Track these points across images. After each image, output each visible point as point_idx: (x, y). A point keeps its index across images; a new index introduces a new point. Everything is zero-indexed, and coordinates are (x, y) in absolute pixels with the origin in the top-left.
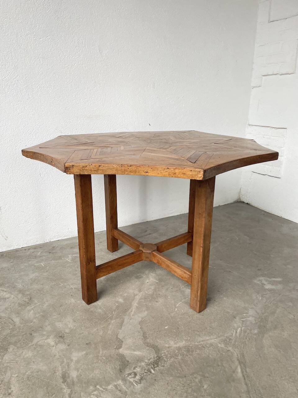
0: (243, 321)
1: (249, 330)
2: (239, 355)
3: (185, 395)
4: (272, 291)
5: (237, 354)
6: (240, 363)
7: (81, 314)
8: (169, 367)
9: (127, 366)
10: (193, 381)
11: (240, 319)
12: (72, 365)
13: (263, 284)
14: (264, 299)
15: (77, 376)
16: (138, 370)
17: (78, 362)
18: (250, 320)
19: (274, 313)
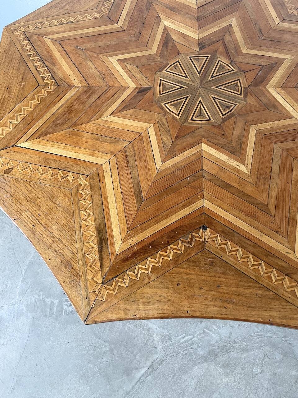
0: (204, 332)
1: (198, 346)
2: (158, 359)
3: (84, 352)
5: (159, 357)
6: (151, 366)
10: (102, 347)
11: (205, 328)
18: (212, 337)
19: (247, 351)
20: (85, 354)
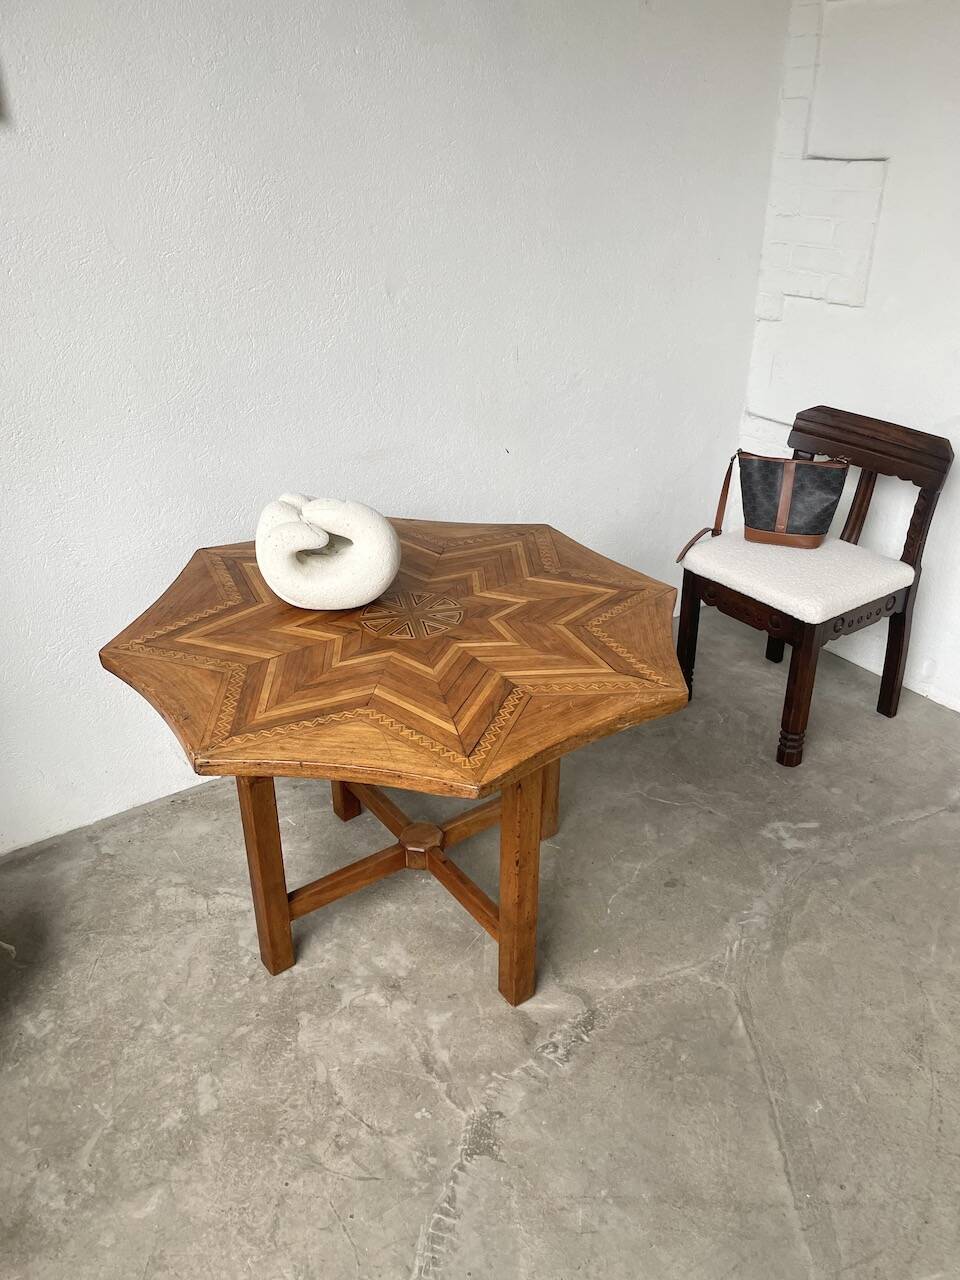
0: (743, 926)
1: (755, 944)
2: (739, 995)
3: (649, 1075)
4: (800, 855)
5: (735, 993)
6: (742, 1009)
7: (417, 935)
8: (613, 1027)
9: (537, 1031)
10: (661, 1049)
11: (736, 922)
12: (434, 1038)
13: (781, 839)
14: (784, 874)
15: (451, 1060)
16: (558, 1037)
17: (443, 1033)
18: (756, 923)
19: (803, 903)
20: (653, 1077)
